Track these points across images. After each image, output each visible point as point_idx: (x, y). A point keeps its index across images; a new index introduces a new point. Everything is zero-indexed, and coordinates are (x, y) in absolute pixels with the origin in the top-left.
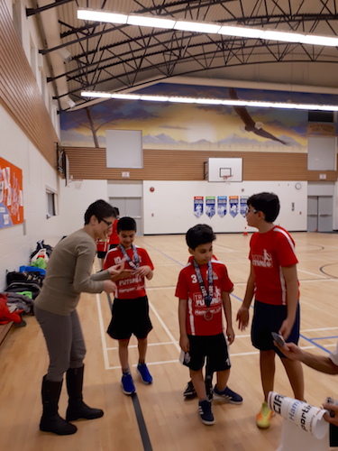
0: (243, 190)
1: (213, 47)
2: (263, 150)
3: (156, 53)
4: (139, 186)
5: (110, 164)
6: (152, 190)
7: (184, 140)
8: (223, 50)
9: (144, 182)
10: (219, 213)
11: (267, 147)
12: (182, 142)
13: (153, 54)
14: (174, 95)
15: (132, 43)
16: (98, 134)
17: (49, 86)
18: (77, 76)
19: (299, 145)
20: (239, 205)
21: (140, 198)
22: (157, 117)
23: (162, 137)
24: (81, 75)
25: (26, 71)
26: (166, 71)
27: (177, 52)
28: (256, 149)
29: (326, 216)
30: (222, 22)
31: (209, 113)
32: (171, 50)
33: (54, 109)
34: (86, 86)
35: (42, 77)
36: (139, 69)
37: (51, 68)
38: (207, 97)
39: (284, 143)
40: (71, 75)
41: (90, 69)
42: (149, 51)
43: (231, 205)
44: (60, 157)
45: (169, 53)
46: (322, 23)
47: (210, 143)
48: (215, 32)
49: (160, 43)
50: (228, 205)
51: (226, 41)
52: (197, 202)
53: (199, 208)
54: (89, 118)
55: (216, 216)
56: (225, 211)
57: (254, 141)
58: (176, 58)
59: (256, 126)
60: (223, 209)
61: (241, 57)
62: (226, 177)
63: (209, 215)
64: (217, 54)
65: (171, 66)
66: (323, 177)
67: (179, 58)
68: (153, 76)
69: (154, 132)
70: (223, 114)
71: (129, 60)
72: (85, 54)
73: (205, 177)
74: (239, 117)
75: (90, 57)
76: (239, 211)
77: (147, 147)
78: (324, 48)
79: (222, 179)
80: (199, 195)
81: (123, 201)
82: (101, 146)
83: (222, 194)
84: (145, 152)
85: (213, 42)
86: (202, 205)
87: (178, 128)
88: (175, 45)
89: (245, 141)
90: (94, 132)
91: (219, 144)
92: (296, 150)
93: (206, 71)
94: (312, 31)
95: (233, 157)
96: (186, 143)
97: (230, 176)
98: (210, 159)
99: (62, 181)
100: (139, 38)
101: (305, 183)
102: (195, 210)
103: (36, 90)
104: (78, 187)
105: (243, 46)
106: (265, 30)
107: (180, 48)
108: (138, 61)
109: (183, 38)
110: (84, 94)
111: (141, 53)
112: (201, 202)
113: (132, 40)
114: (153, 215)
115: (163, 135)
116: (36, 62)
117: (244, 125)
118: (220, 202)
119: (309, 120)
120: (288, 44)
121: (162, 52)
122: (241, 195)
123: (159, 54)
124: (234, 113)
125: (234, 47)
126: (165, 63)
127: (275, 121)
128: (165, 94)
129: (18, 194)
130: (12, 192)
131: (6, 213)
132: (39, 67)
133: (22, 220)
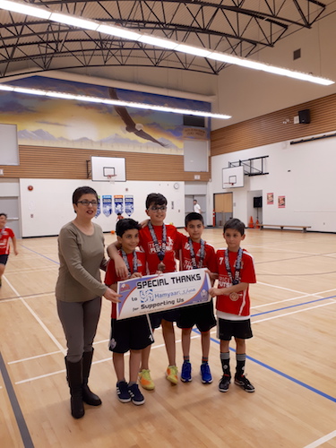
0: (127, 190)
1: (92, 45)
2: (144, 151)
3: (30, 44)
4: (15, 184)
6: (30, 189)
7: (64, 137)
8: (101, 49)
9: (21, 180)
10: (105, 212)
11: (147, 148)
12: (62, 139)
13: (26, 44)
14: (52, 90)
15: (2, 30)
19: (176, 148)
20: (124, 204)
21: (17, 198)
22: (34, 111)
23: (40, 133)
26: (42, 64)
27: (54, 45)
28: (137, 150)
30: (101, 20)
31: (90, 112)
32: (48, 42)
36: (10, 59)
38: (87, 95)
39: (163, 145)
42: (22, 40)
43: (116, 204)
45: (45, 45)
47: (92, 141)
48: (94, 29)
49: (34, 34)
50: (113, 204)
51: (105, 40)
55: (102, 215)
56: (111, 210)
57: (135, 142)
58: (53, 51)
59: (136, 127)
60: (108, 208)
61: (119, 58)
62: (110, 176)
64: (96, 52)
65: (48, 59)
66: (197, 177)
67: (56, 51)
68: (27, 67)
69: (31, 127)
70: (104, 113)
73: (88, 176)
74: (120, 117)
76: (124, 210)
77: (23, 142)
78: (195, 57)
79: (106, 178)
83: (106, 193)
84: (21, 148)
85: (91, 40)
87: (56, 124)
88: (51, 38)
89: (127, 141)
91: (101, 143)
92: (174, 152)
93: (84, 68)
94: (184, 41)
95: (116, 157)
96: (67, 140)
97: (114, 175)
98: (93, 158)
100: (10, 25)
101: (182, 184)
105: (122, 48)
106: (142, 34)
107: (58, 41)
108: (10, 50)
109: (59, 31)
111: (14, 41)
113: (2, 26)
114: (32, 216)
115: (40, 131)
118: (105, 201)
119: (185, 124)
120: (164, 50)
121: (36, 43)
122: (125, 194)
123: (34, 46)
124: (115, 113)
125: (113, 47)
126: (41, 55)
127: (154, 124)
128: (41, 89)
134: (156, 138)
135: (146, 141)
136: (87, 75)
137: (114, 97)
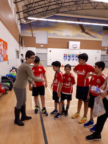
0: (80, 52)
1: (73, 3)
2: (87, 39)
4: (46, 50)
6: (50, 51)
8: (76, 4)
9: (48, 48)
10: (72, 60)
11: (89, 38)
12: (61, 36)
13: (52, 5)
14: (59, 20)
16: (33, 32)
17: (17, 15)
18: (27, 12)
19: (99, 38)
21: (46, 54)
22: (53, 27)
23: (54, 34)
25: (9, 9)
26: (56, 11)
27: (60, 5)
28: (85, 39)
31: (70, 26)
32: (58, 4)
33: (19, 23)
34: (30, 16)
35: (15, 12)
36: (47, 10)
37: (18, 9)
38: (70, 21)
39: (94, 37)
40: (25, 11)
41: (31, 9)
43: (76, 57)
44: (21, 39)
47: (70, 36)
49: (55, 1)
51: (77, 1)
53: (65, 58)
54: (30, 26)
56: (74, 59)
57: (85, 36)
58: (60, 7)
59: (85, 31)
60: (73, 58)
61: (82, 7)
62: (75, 48)
63: (69, 60)
64: (74, 6)
65: (58, 10)
68: (52, 13)
69: (52, 32)
70: (75, 26)
71: (44, 7)
72: (29, 4)
73: (68, 48)
75: (31, 5)
77: (49, 37)
79: (73, 48)
80: (65, 53)
81: (41, 54)
82: (34, 36)
83: (73, 53)
84: (49, 39)
86: (66, 57)
87: (60, 31)
89: (82, 36)
91: (73, 36)
92: (98, 40)
93: (70, 12)
95: (77, 41)
98: (70, 42)
99: (21, 47)
101: (100, 51)
102: (64, 58)
103: (13, 16)
105: (83, 3)
107: (61, 3)
108: (47, 7)
110: (29, 18)
111: (48, 4)
114: (50, 60)
116: (13, 6)
118: (72, 56)
119: (103, 29)
120: (98, 3)
121: (55, 4)
123: (54, 5)
125: (80, 3)
126: (56, 8)
127: (92, 30)
128: (56, 19)
129: (6, 51)
130: (4, 50)
131: (2, 57)
132: (14, 8)
133: (7, 60)
134: (92, 35)
135: (89, 36)
136: (70, 14)
137: (79, 21)
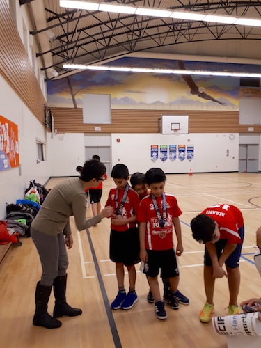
0: (189, 140)
1: (166, 29)
2: (205, 109)
3: (121, 34)
4: (108, 138)
5: (86, 121)
7: (143, 101)
8: (174, 31)
9: (112, 134)
10: (170, 158)
11: (208, 106)
12: (142, 103)
13: (119, 34)
14: (135, 67)
15: (103, 26)
16: (76, 97)
17: (38, 60)
18: (60, 52)
19: (233, 105)
20: (186, 152)
21: (109, 147)
22: (122, 84)
24: (63, 51)
25: (20, 48)
26: (129, 49)
27: (137, 33)
28: (199, 108)
29: (253, 159)
30: (173, 8)
31: (163, 81)
32: (133, 31)
33: (42, 78)
34: (67, 60)
35: (33, 53)
36: (108, 46)
37: (39, 46)
38: (161, 68)
39: (220, 104)
40: (54, 51)
41: (70, 46)
42: (116, 32)
43: (180, 152)
44: (47, 115)
45: (131, 33)
46: (252, 8)
47: (163, 104)
48: (168, 16)
49: (125, 26)
50: (178, 152)
51: (176, 23)
52: (153, 150)
53: (154, 154)
54: (69, 84)
55: (168, 160)
56: (175, 157)
57: (197, 102)
58: (137, 37)
59: (199, 90)
60: (173, 155)
61: (187, 36)
62: (176, 130)
63: (163, 160)
64: (169, 34)
65: (133, 44)
66: (251, 129)
67: (140, 37)
68: (118, 52)
69: (120, 95)
70: (174, 81)
71: (101, 39)
72: (66, 35)
73: (159, 130)
74: (187, 83)
75: (70, 37)
76: (186, 157)
77: (114, 107)
78: (253, 28)
79: (172, 132)
80: (154, 144)
81: (96, 149)
82: (78, 107)
83: (172, 144)
84: (113, 111)
85: (166, 25)
86: (157, 152)
87: (138, 92)
88: (136, 27)
89: (191, 102)
90: (73, 96)
91: (170, 104)
92: (230, 109)
93: (160, 48)
94: (243, 15)
95: (181, 115)
96: (145, 104)
97: (179, 129)
98: (163, 116)
99: (49, 134)
100: (108, 22)
101: (237, 135)
102: (152, 156)
103: (28, 63)
104: (61, 139)
105: (190, 28)
106: (207, 14)
107: (139, 30)
108: (107, 40)
109: (142, 21)
110: (65, 66)
111: (110, 34)
112: (156, 150)
113: (102, 23)
114: (119, 160)
115: (126, 98)
116: (28, 41)
117: (190, 90)
118: (171, 149)
119: (241, 85)
120: (225, 25)
121: (126, 33)
122: (187, 144)
123: (124, 35)
124: (183, 80)
125: (182, 28)
126: (128, 41)
127: (214, 86)
128: (128, 66)
129: (15, 144)
130: (10, 143)
131: (6, 159)
132: (30, 45)
133: (18, 165)
135: (207, 101)
136: (161, 52)
137: (182, 68)
